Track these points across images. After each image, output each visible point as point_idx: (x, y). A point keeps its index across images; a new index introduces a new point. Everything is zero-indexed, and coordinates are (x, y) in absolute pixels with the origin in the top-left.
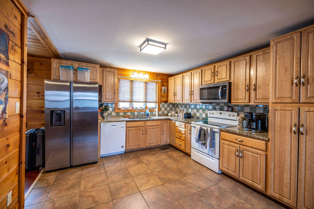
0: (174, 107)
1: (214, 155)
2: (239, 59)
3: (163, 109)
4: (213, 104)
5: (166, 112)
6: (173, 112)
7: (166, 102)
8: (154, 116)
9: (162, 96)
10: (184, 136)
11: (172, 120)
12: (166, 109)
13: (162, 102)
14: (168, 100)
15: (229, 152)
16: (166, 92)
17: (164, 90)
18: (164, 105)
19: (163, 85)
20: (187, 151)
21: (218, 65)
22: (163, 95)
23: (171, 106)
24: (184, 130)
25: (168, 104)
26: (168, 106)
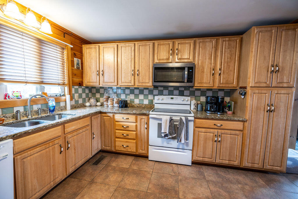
0: (91, 92)
1: (186, 148)
2: (206, 40)
3: (76, 95)
4: (160, 88)
5: (81, 101)
6: (92, 101)
7: (80, 84)
8: (62, 110)
9: (74, 75)
10: (135, 133)
11: (105, 113)
12: (80, 96)
13: (74, 84)
14: (82, 82)
15: (206, 139)
16: (80, 69)
17: (78, 64)
18: (78, 89)
19: (74, 55)
20: (141, 151)
21: (179, 42)
22: (75, 72)
23: (87, 91)
24: (135, 124)
25: (83, 87)
26: (84, 91)
